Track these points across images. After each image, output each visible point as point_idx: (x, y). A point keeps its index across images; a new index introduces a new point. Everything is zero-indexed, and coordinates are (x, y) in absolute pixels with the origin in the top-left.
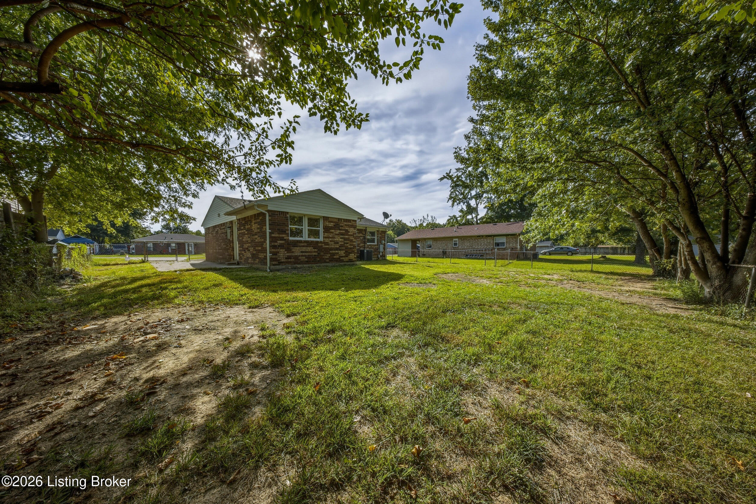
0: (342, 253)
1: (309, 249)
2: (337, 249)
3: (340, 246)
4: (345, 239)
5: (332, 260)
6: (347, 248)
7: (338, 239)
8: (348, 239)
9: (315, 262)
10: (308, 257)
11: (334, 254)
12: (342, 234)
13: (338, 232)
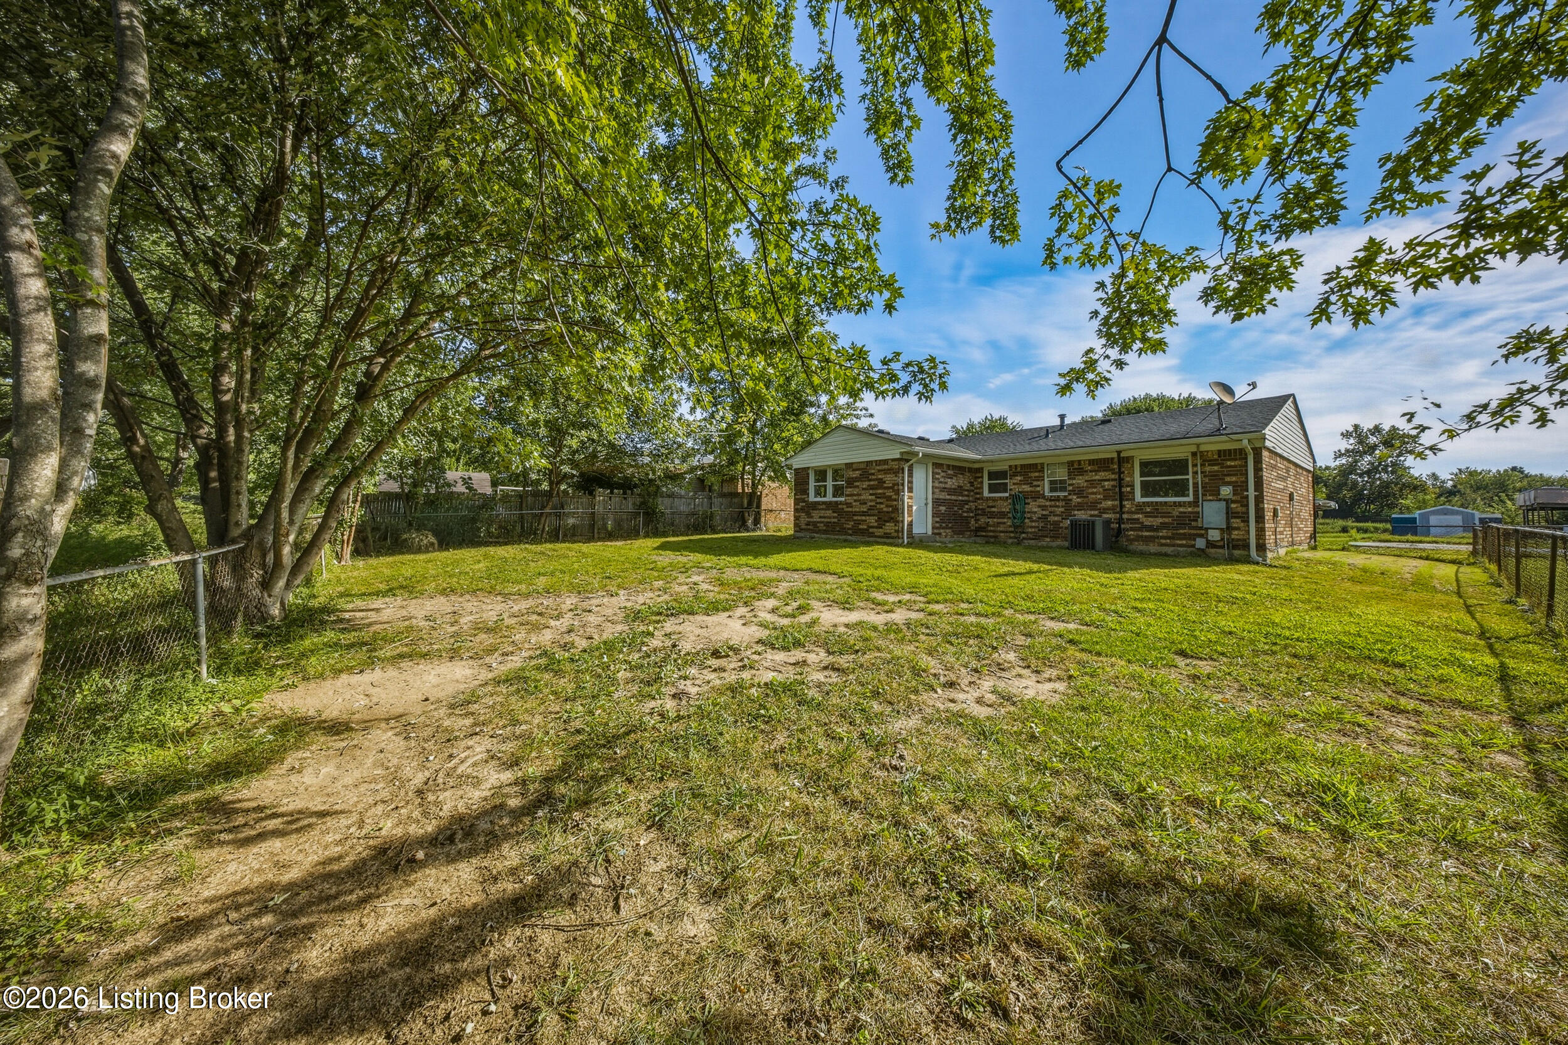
0: (872, 520)
1: (829, 513)
2: (864, 514)
3: (871, 508)
4: (877, 496)
5: (857, 531)
6: (880, 511)
7: (866, 496)
8: (883, 496)
9: (833, 532)
10: (827, 524)
11: (859, 522)
12: (871, 488)
13: (865, 485)
